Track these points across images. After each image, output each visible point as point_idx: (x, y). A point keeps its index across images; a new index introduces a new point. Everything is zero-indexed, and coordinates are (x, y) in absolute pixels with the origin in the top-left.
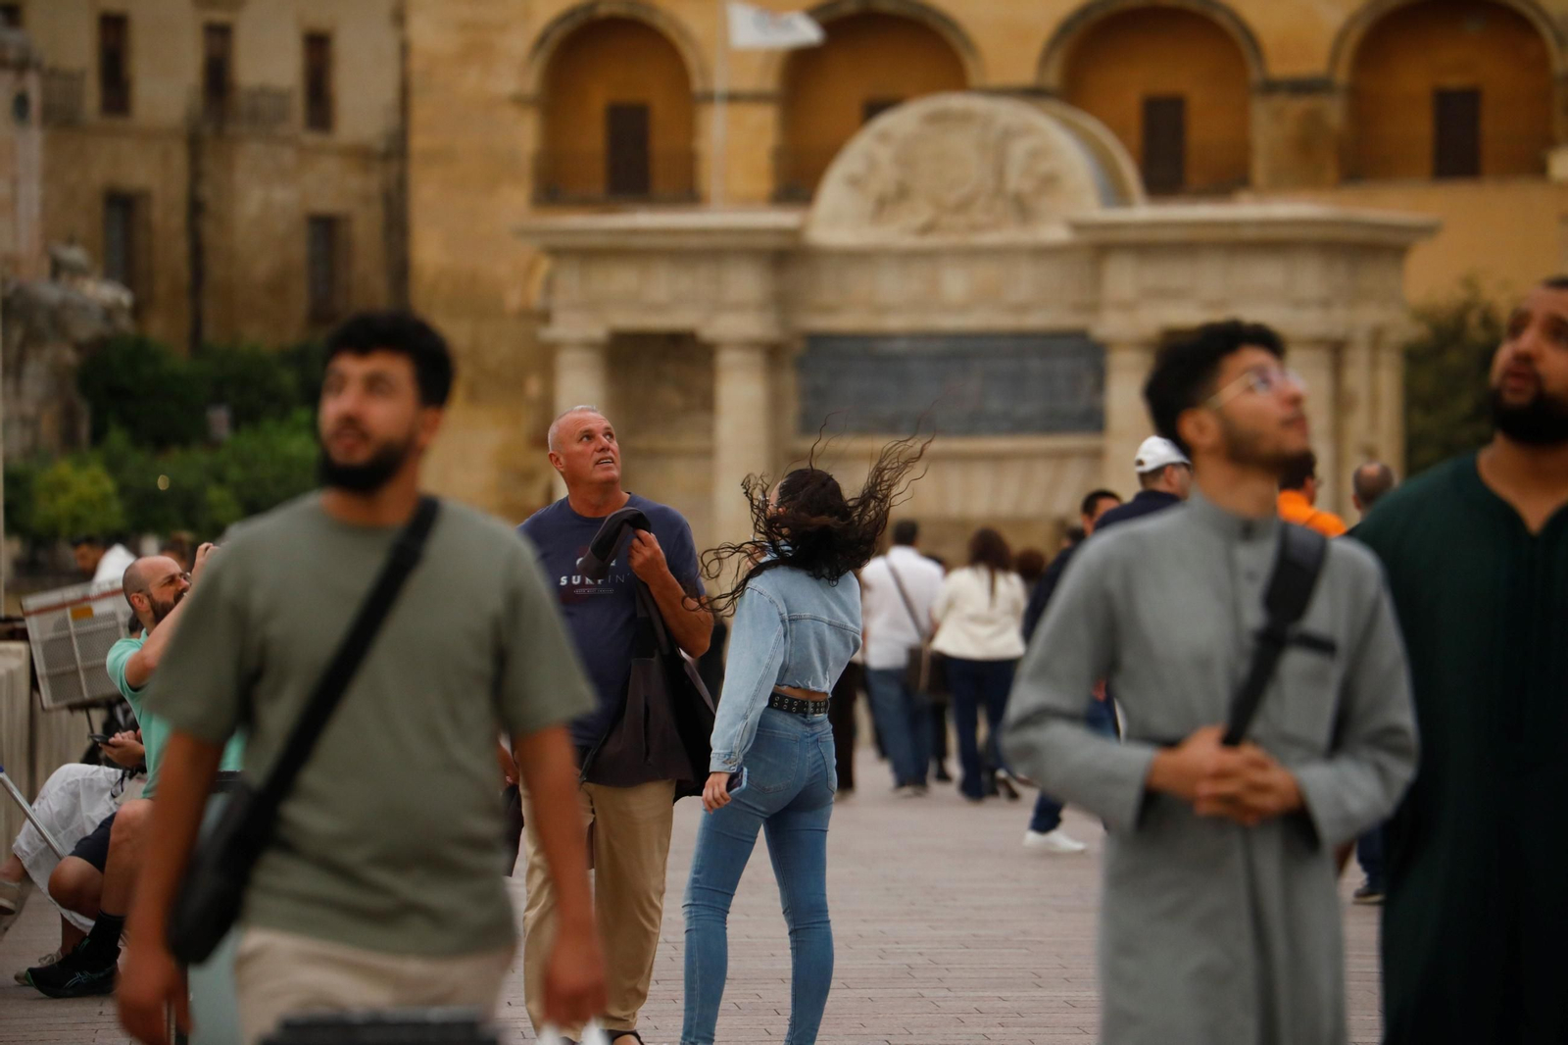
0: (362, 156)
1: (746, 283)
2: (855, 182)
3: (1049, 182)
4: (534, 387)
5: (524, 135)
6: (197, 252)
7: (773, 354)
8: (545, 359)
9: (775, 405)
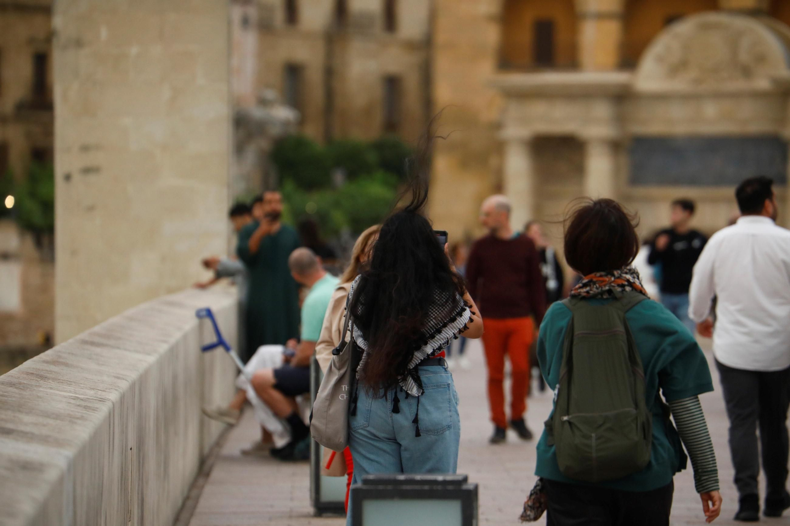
0: (411, 46)
1: (602, 110)
2: (660, 59)
3: (761, 59)
4: (494, 161)
5: (492, 35)
6: (330, 94)
7: (616, 146)
8: (499, 148)
9: (616, 172)
